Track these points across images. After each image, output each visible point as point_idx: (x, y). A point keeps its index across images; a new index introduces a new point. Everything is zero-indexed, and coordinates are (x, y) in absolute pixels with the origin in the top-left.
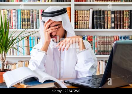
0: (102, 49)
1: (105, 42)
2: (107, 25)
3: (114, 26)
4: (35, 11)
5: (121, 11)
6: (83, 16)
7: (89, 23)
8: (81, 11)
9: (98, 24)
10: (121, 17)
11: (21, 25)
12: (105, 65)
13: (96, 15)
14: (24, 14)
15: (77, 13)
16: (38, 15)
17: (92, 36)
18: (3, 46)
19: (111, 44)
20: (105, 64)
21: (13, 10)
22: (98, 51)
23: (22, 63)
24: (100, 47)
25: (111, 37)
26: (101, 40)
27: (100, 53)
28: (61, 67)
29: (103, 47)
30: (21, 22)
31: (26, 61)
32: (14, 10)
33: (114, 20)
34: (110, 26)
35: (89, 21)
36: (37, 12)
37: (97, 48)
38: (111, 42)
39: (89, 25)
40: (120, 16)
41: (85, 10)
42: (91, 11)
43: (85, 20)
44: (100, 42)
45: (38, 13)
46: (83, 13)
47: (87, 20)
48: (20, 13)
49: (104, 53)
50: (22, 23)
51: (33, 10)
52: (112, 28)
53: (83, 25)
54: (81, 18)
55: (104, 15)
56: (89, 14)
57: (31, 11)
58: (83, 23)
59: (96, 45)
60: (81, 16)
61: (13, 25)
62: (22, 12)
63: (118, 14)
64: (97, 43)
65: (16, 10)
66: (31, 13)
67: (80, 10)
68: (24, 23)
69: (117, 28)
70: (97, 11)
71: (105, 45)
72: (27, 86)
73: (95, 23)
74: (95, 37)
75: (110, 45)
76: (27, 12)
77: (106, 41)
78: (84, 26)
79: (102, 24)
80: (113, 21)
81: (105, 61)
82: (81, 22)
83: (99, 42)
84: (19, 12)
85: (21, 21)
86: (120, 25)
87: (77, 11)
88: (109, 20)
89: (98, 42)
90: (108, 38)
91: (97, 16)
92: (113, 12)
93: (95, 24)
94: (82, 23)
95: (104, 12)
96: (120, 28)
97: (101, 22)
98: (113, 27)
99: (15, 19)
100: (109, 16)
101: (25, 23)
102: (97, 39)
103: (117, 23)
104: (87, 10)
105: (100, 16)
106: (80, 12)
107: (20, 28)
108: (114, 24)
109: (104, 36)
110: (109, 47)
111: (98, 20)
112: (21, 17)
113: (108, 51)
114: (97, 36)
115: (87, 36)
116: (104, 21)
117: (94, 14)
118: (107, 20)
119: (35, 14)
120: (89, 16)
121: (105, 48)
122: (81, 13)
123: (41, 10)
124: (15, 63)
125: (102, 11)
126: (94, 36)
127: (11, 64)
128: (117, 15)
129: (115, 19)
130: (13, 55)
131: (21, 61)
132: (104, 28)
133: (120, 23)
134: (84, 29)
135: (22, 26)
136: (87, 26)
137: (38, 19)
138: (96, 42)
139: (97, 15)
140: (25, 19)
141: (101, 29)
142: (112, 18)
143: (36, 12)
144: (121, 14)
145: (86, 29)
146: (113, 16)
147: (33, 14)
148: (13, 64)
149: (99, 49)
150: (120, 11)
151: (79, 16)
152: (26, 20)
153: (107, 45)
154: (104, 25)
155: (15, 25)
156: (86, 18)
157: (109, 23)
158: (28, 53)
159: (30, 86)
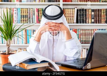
0: (84, 40)
2: (89, 21)
3: (94, 21)
6: (69, 14)
9: (81, 20)
10: (100, 14)
11: (20, 20)
12: (87, 52)
14: (23, 12)
15: (64, 11)
16: (34, 13)
17: (76, 29)
18: (8, 35)
19: (91, 36)
21: (14, 9)
22: (81, 41)
24: (83, 38)
25: (91, 30)
26: (84, 32)
28: (54, 52)
30: (21, 18)
31: (24, 49)
32: (15, 8)
33: (94, 17)
35: (74, 17)
36: (33, 10)
37: (80, 39)
38: (91, 34)
39: (74, 20)
41: (71, 9)
42: (76, 9)
43: (71, 17)
44: (82, 34)
45: (34, 11)
46: (70, 11)
47: (73, 17)
48: (20, 11)
49: (86, 42)
50: (22, 19)
51: (30, 8)
52: (92, 23)
53: (69, 21)
54: (68, 15)
55: (86, 12)
56: (74, 12)
57: (29, 9)
58: (69, 19)
59: (79, 36)
60: (68, 13)
61: (14, 20)
62: (21, 10)
64: (80, 34)
66: (29, 11)
67: (67, 9)
69: (96, 23)
70: (80, 10)
71: (87, 36)
73: (79, 19)
74: (79, 30)
75: (90, 37)
76: (25, 10)
77: (88, 33)
78: (70, 21)
81: (87, 49)
82: (68, 18)
85: (21, 17)
87: (64, 9)
88: (90, 16)
89: (81, 34)
90: (89, 31)
91: (80, 13)
92: (93, 11)
95: (86, 10)
96: (99, 23)
97: (83, 18)
99: (16, 15)
100: (90, 13)
101: (24, 19)
102: (80, 32)
103: (96, 19)
104: (73, 9)
105: (82, 13)
106: (67, 10)
107: (20, 22)
108: (93, 20)
109: (86, 30)
110: (89, 38)
111: (81, 17)
112: (21, 14)
113: (89, 41)
115: (73, 29)
116: (86, 18)
117: (78, 12)
118: (88, 17)
119: (31, 12)
120: (74, 14)
121: (86, 38)
123: (37, 9)
125: (84, 9)
126: (78, 29)
127: (12, 51)
128: (96, 13)
129: (94, 15)
130: (14, 43)
131: (21, 49)
132: (86, 23)
133: (99, 19)
134: (70, 23)
135: (22, 21)
136: (73, 21)
137: (34, 16)
138: (79, 34)
139: (80, 12)
140: (24, 15)
141: (84, 23)
142: (92, 15)
143: (32, 10)
144: (100, 12)
145: (72, 23)
147: (30, 12)
148: (14, 51)
149: (81, 40)
150: (99, 10)
151: (66, 13)
152: (25, 17)
153: (89, 36)
154: (86, 20)
155: (16, 20)
156: (71, 15)
157: (90, 19)
158: (26, 43)
159: (30, 65)
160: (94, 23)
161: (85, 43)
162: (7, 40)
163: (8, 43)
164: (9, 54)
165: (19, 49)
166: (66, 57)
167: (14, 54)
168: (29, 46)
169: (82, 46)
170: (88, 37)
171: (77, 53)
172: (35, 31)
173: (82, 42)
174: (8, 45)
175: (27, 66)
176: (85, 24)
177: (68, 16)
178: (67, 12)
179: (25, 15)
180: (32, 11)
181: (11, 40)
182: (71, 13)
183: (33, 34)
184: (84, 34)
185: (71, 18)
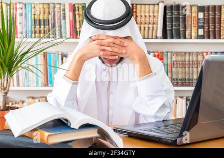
0: (180, 77)
1: (187, 62)
2: (191, 33)
3: (202, 34)
4: (57, 6)
5: (216, 7)
6: (146, 16)
7: (157, 27)
8: (143, 6)
9: (174, 31)
10: (216, 17)
11: (32, 31)
12: (187, 105)
13: (169, 14)
14: (37, 11)
15: (134, 10)
16: (64, 14)
17: (162, 53)
18: (5, 65)
19: (197, 67)
20: (186, 103)
21: (18, 4)
22: (174, 80)
23: (33, 100)
24: (177, 73)
25: (197, 54)
26: (179, 58)
27: (177, 83)
28: (110, 105)
29: (182, 72)
30: (33, 27)
31: (41, 97)
32: (20, 3)
33: (204, 23)
34: (197, 34)
35: (157, 24)
36: (62, 8)
37: (172, 75)
38: (197, 64)
39: (157, 31)
40: (215, 15)
41: (149, 5)
42: (162, 6)
43: (150, 23)
44: (177, 64)
45: (64, 10)
46: (147, 10)
47: (154, 23)
48: (31, 10)
49: (184, 82)
50: (35, 28)
51: (54, 4)
52: (199, 37)
53: (146, 32)
54: (143, 19)
56: (158, 12)
57: (52, 5)
58: (147, 29)
59: (169, 69)
60: (143, 14)
61: (19, 31)
63: (210, 12)
64: (171, 64)
65: (23, 3)
66: (51, 10)
67: (141, 4)
68: (38, 27)
69: (209, 38)
70: (171, 7)
72: (50, 133)
73: (168, 28)
74: (169, 53)
75: (195, 69)
76: (44, 8)
77: (189, 61)
78: (148, 34)
79: (181, 29)
80: (202, 24)
81: (187, 97)
82: (142, 26)
83: (175, 62)
84: (30, 8)
85: (33, 24)
86: (214, 32)
87: (134, 5)
88: (194, 22)
89: (174, 64)
90: (192, 56)
91: (172, 15)
92: (201, 9)
93: (169, 30)
94: (145, 28)
96: (215, 38)
97: (179, 26)
98: (201, 36)
99: (21, 20)
100: (194, 15)
101: (40, 28)
102: (171, 58)
103: (209, 29)
104: (154, 5)
105: (176, 15)
106: (141, 8)
107: (31, 35)
108: (202, 30)
109: (185, 53)
110: (193, 72)
111: (174, 23)
112: (33, 16)
113: (192, 80)
114: (172, 52)
115: (154, 52)
116: (185, 25)
117: (167, 12)
118: (190, 24)
119: (58, 12)
120: (158, 16)
121: (185, 73)
122: (143, 10)
123: (70, 4)
124: (21, 101)
125: (180, 6)
126: (167, 52)
127: (14, 103)
128: (209, 14)
129: (204, 20)
130: (18, 85)
131: (33, 98)
132: (185, 38)
133: (215, 28)
134: (148, 38)
135: (35, 33)
136: (154, 34)
137: (64, 20)
138: (169, 62)
139: (172, 13)
140: (40, 20)
141: (180, 38)
142: (200, 19)
143: (60, 8)
144: (217, 12)
145: (152, 38)
146: (201, 15)
147: (54, 12)
148: (18, 103)
149: (174, 77)
150: (214, 7)
151: (138, 14)
152: (42, 23)
153: (191, 69)
154: (185, 31)
155: (21, 31)
156: (151, 19)
157: (194, 28)
158: (46, 83)
159: (56, 134)
160: (203, 37)
161: (182, 85)
162: (3, 77)
163: (4, 83)
164: (7, 109)
165: (30, 97)
166: (137, 115)
167: (18, 108)
168: (52, 90)
169: (175, 91)
170: (189, 70)
171: (164, 106)
172: (66, 56)
173: (176, 82)
174: (5, 89)
175: (49, 135)
176: (182, 40)
177: (144, 21)
178: (141, 13)
179: (44, 20)
180: (59, 10)
181: (12, 76)
182: (151, 14)
183: (62, 63)
184: (180, 62)
185: (151, 26)
